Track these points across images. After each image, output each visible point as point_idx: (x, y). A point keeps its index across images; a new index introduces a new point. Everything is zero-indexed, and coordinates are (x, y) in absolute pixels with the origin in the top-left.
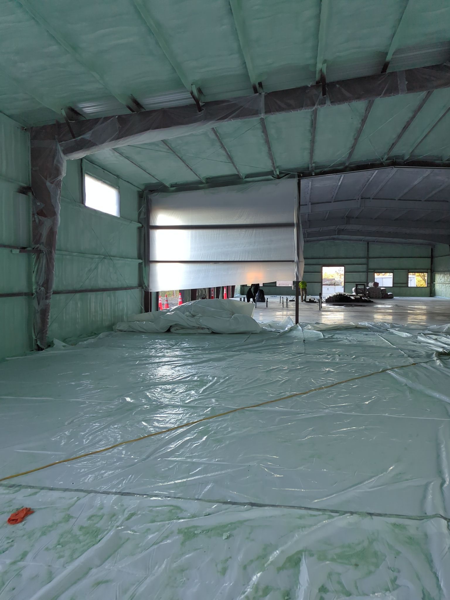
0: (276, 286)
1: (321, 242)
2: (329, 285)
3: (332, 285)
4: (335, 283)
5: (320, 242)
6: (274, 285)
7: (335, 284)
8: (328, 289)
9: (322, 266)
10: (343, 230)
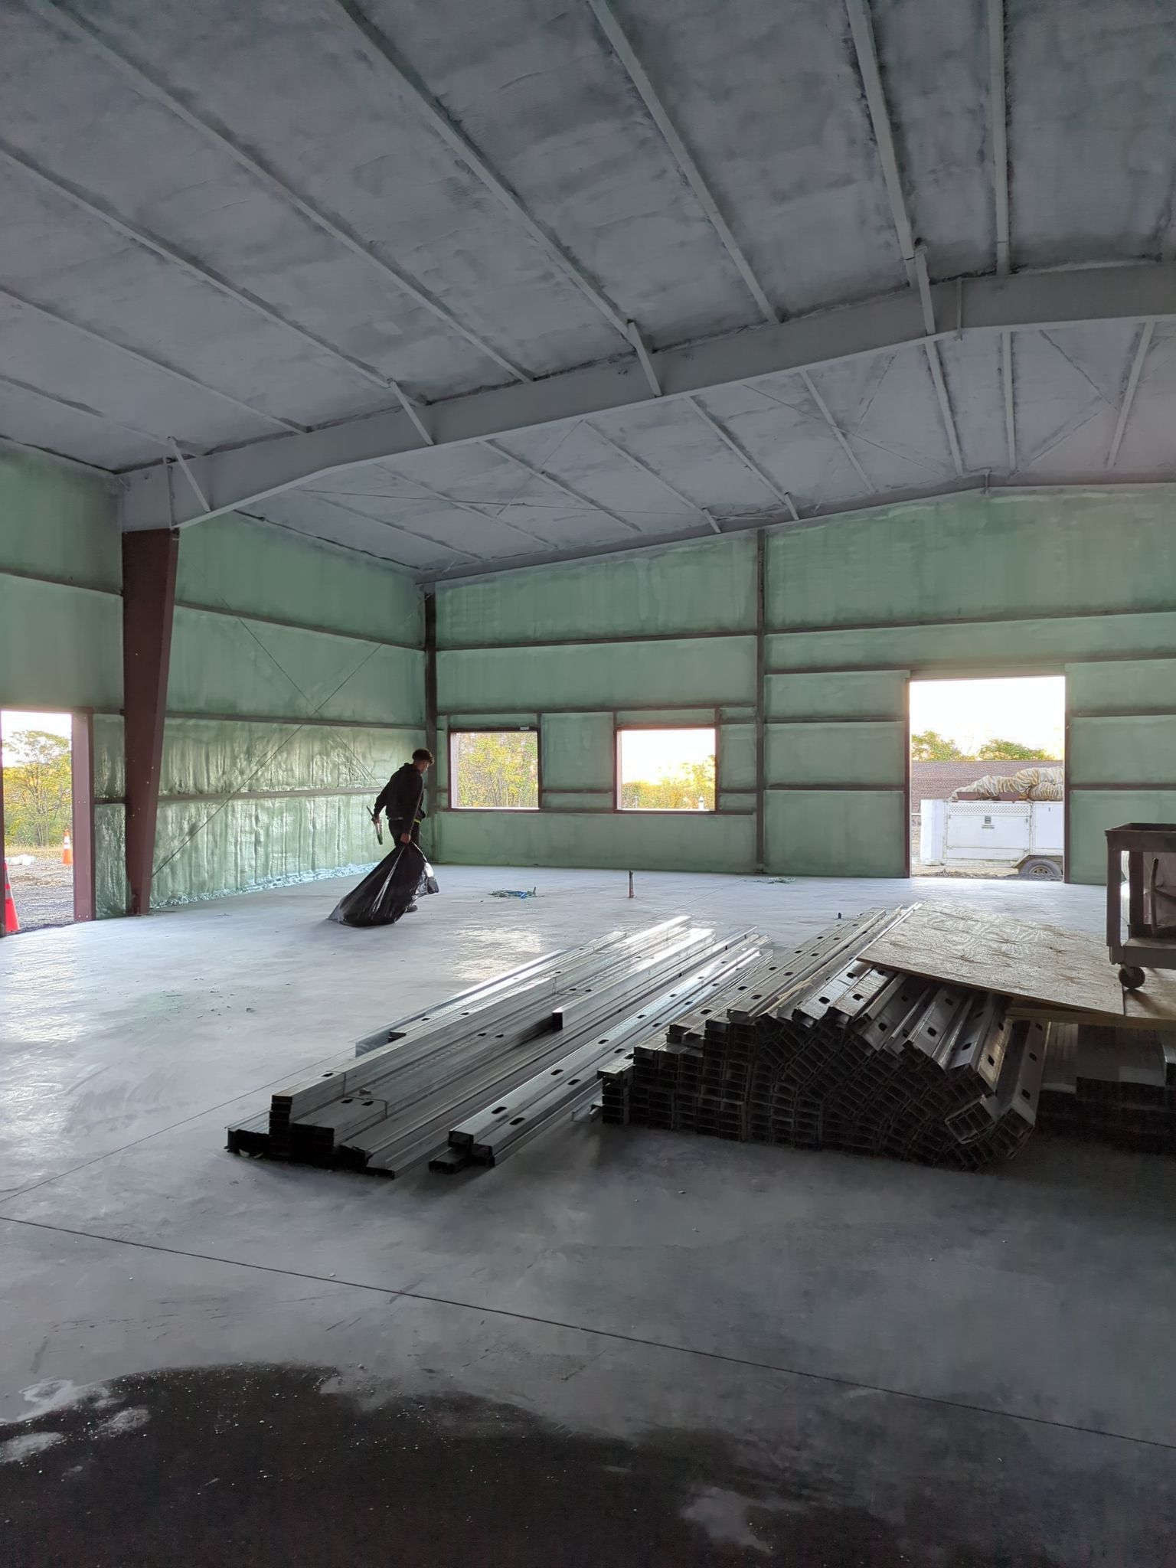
0: (614, 810)
1: (897, 511)
2: (996, 799)
3: (1014, 801)
4: (1031, 787)
5: (891, 514)
6: (604, 801)
7: (1033, 794)
8: (988, 820)
9: (908, 673)
10: (991, 271)
